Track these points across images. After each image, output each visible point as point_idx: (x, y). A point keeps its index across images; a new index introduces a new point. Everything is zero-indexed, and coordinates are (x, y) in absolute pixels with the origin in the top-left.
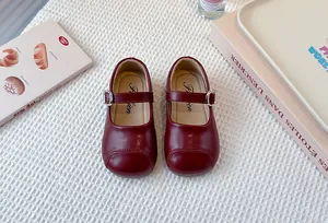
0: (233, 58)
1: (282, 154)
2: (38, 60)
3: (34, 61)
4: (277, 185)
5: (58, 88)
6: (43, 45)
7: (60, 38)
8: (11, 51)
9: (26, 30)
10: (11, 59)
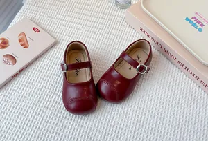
0: (141, 29)
1: (178, 81)
2: (22, 43)
3: (19, 44)
4: (178, 99)
5: (37, 59)
6: (24, 34)
7: (34, 29)
8: (3, 39)
9: (10, 26)
10: (5, 44)
